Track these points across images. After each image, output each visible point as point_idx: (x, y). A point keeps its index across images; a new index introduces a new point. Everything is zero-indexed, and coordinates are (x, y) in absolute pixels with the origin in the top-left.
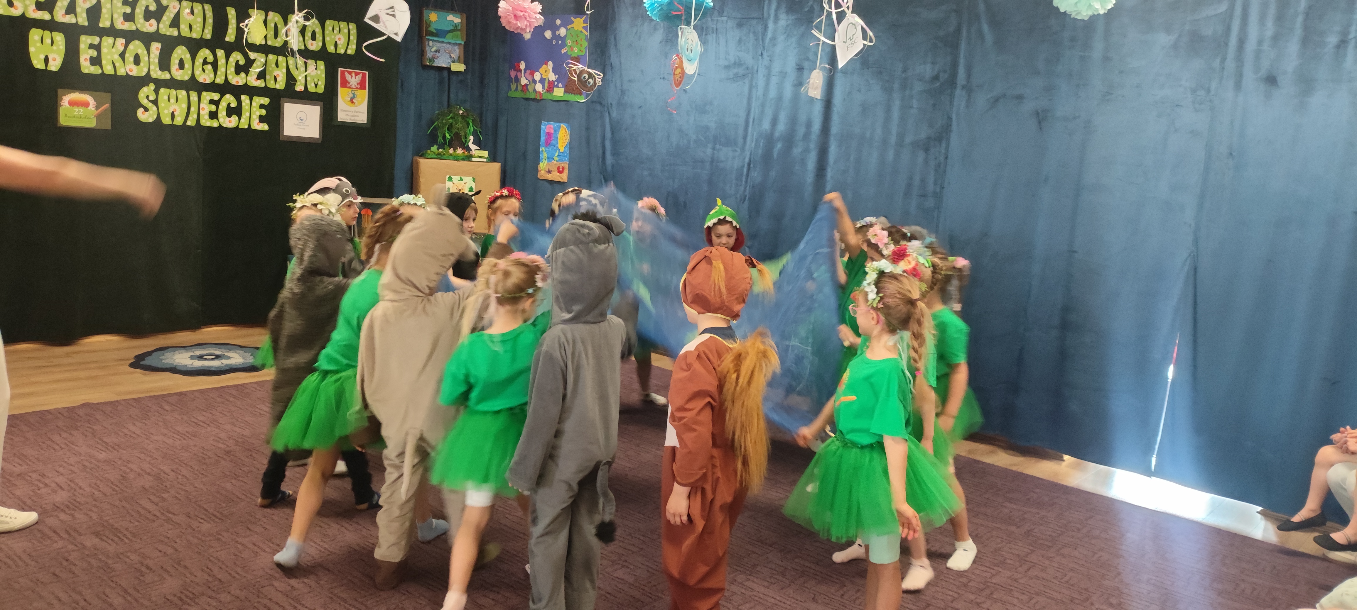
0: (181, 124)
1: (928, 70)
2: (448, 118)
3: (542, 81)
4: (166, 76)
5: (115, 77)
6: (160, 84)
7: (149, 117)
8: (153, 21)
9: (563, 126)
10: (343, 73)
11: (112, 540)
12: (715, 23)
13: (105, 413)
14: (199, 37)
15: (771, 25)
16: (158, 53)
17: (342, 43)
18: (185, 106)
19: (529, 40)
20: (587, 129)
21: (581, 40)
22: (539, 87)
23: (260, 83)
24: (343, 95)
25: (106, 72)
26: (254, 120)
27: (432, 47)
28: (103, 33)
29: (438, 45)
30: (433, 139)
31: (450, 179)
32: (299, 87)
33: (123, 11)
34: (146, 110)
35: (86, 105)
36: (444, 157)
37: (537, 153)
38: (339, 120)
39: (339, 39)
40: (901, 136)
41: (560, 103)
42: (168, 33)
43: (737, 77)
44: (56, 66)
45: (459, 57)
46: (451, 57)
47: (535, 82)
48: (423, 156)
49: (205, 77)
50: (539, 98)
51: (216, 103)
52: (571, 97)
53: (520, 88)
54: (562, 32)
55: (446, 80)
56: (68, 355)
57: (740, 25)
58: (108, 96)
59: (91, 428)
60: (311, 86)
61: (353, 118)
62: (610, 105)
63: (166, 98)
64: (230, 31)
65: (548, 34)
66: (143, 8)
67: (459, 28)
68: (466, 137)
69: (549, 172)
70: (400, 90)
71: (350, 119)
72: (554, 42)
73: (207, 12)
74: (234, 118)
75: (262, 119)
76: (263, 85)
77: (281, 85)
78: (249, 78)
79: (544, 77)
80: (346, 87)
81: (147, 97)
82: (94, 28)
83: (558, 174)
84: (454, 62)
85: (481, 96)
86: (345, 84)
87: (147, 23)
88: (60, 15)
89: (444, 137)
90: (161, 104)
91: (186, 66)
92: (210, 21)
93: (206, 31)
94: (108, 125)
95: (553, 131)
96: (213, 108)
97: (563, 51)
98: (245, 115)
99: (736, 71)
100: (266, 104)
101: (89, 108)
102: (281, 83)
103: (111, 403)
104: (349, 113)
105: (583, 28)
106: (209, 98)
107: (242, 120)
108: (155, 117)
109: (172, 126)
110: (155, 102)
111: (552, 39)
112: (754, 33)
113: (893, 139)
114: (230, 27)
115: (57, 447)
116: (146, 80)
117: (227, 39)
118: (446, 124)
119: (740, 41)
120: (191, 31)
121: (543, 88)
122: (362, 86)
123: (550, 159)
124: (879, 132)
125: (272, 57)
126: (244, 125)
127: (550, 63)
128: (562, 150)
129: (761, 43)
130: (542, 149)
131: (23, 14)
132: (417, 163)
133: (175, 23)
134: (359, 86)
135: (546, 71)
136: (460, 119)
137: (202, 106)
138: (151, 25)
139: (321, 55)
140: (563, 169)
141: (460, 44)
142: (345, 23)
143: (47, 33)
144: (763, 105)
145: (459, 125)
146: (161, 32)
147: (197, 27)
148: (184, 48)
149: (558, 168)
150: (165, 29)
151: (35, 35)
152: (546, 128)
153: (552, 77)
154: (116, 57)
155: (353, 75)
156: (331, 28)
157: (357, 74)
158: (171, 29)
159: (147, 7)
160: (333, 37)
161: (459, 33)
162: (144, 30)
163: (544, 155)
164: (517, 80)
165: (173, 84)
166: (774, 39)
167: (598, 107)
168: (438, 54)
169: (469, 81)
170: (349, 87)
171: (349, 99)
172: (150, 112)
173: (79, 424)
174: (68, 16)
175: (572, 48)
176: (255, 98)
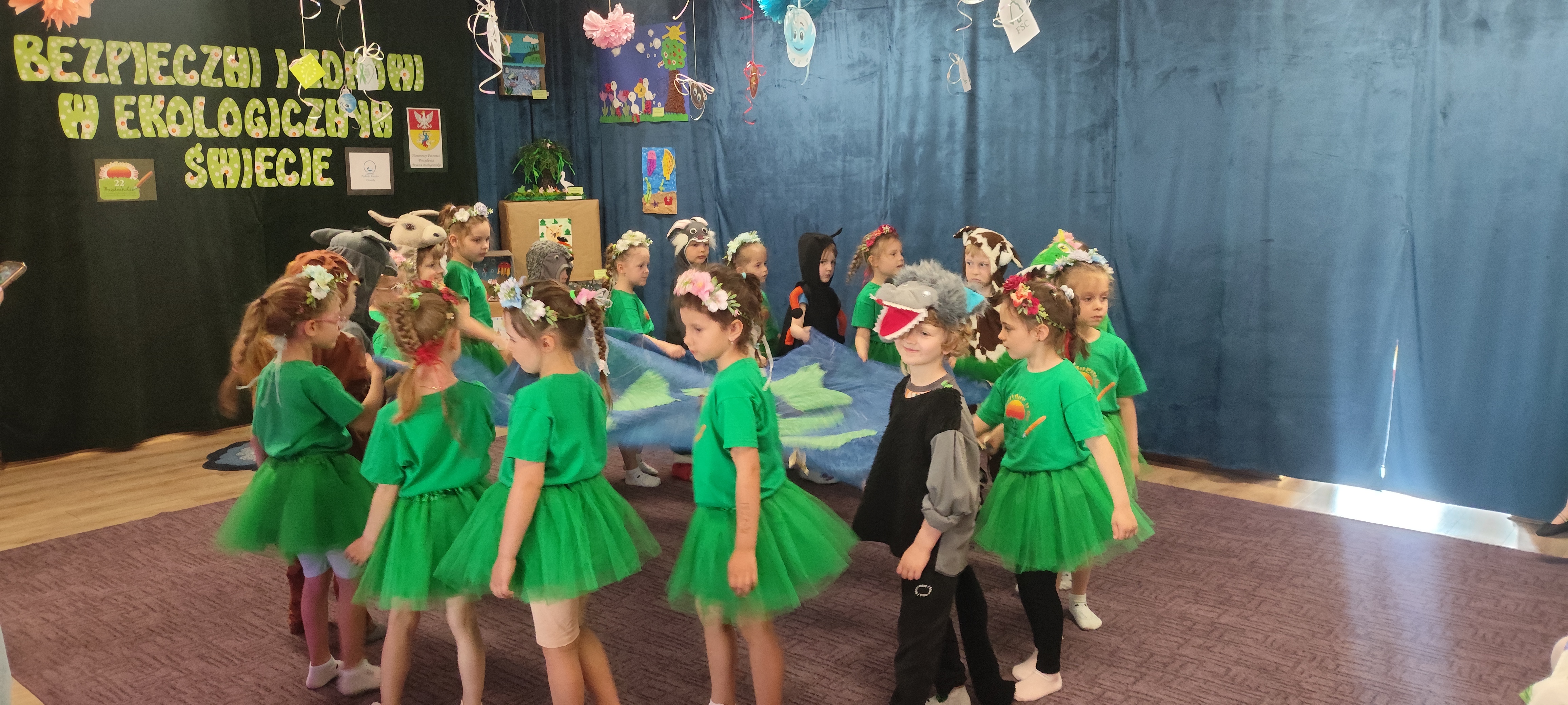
0: (235, 187)
1: (1085, 49)
2: (535, 153)
3: (638, 102)
4: (213, 134)
5: (156, 141)
6: (207, 144)
7: (198, 182)
8: (194, 73)
9: (667, 150)
10: (412, 113)
11: (220, 662)
12: (833, 17)
13: (186, 522)
14: (246, 86)
15: (897, 14)
16: (202, 108)
17: (408, 79)
18: (237, 166)
19: (618, 56)
20: (695, 152)
21: (679, 50)
22: (635, 109)
23: (320, 133)
24: (414, 137)
25: (146, 135)
26: (317, 175)
27: (509, 74)
28: (138, 91)
29: (516, 71)
30: (519, 180)
31: (543, 223)
32: (364, 134)
33: (160, 64)
34: (195, 174)
35: (127, 174)
36: (534, 198)
37: (640, 184)
38: (412, 167)
39: (404, 74)
40: (1061, 127)
41: (662, 124)
42: (212, 85)
43: (863, 77)
44: (90, 134)
45: (540, 83)
46: (531, 83)
47: (630, 103)
48: (509, 199)
49: (258, 131)
50: (636, 122)
51: (273, 160)
52: (673, 117)
53: (613, 112)
54: (657, 43)
55: (528, 109)
56: (131, 461)
57: (861, 17)
58: (150, 162)
59: (173, 540)
60: (377, 130)
61: (427, 163)
62: (719, 121)
63: (216, 158)
64: (281, 76)
65: (640, 48)
66: (182, 59)
67: (538, 49)
68: (556, 174)
69: (655, 204)
70: (477, 125)
71: (424, 165)
72: (648, 56)
73: (253, 57)
74: (295, 175)
75: (325, 174)
76: (324, 135)
77: (343, 133)
78: (307, 128)
79: (639, 97)
80: (417, 128)
81: (195, 160)
82: (128, 87)
83: (666, 206)
84: (535, 89)
85: (569, 126)
86: (415, 125)
87: (188, 76)
88: (91, 76)
89: (532, 176)
90: (211, 167)
91: (235, 120)
92: (257, 66)
93: (254, 78)
94: (153, 196)
95: (655, 158)
96: (270, 165)
97: (659, 65)
98: (306, 170)
99: (861, 69)
100: (329, 155)
101: (131, 178)
102: (343, 131)
103: (190, 510)
104: (422, 158)
105: (680, 36)
106: (264, 155)
107: (303, 176)
108: (205, 181)
109: (226, 191)
110: (204, 165)
111: (645, 53)
112: (879, 24)
113: (1052, 131)
114: (280, 71)
115: (139, 565)
116: (192, 140)
117: (279, 86)
118: (533, 160)
119: (863, 35)
120: (237, 81)
121: (640, 109)
122: (434, 126)
123: (655, 189)
124: (1035, 124)
125: (329, 101)
126: (306, 182)
127: (646, 81)
128: (668, 178)
129: (888, 35)
130: (645, 178)
131: (50, 77)
132: (505, 209)
133: (219, 72)
134: (431, 126)
135: (641, 90)
136: (548, 153)
137: (257, 164)
138: (191, 78)
139: (385, 94)
140: (671, 199)
141: (541, 68)
142: (410, 56)
143: (77, 97)
144: (897, 105)
145: (548, 160)
146: (203, 84)
147: (244, 75)
148: (231, 100)
149: (666, 199)
150: (209, 80)
151: (64, 100)
152: (647, 155)
153: (649, 96)
154: (156, 117)
155: (423, 114)
156: (394, 63)
157: (427, 113)
158: (215, 80)
159: (186, 57)
160: (397, 72)
161: (537, 55)
162: (185, 84)
163: (647, 186)
164: (609, 103)
165: (222, 142)
166: (902, 29)
167: (706, 126)
168: (516, 82)
169: (553, 109)
170: (421, 129)
171: (421, 142)
172: (200, 176)
173: (159, 537)
174: (99, 76)
175: (669, 61)
176: (315, 150)
